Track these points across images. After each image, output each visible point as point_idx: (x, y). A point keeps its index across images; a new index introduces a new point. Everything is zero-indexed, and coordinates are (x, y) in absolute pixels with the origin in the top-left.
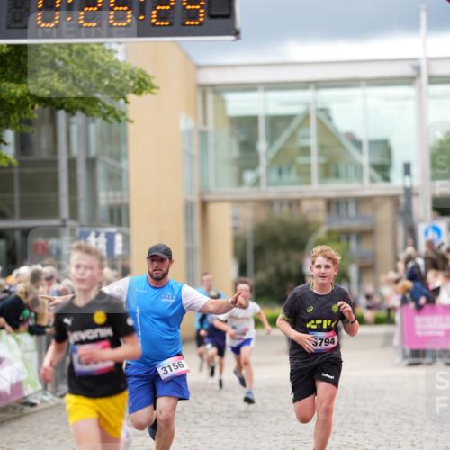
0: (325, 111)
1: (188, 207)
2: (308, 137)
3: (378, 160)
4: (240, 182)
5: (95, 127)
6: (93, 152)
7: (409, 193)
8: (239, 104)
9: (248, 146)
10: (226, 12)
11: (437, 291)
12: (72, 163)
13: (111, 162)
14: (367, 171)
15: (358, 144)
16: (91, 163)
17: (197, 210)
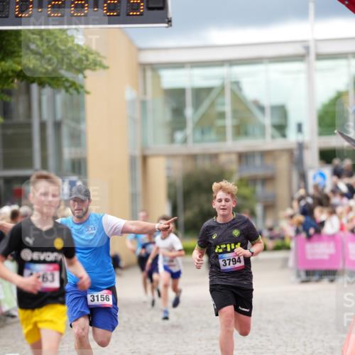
0: (237, 83)
1: (132, 160)
2: (223, 104)
3: (277, 121)
4: (172, 140)
5: (61, 97)
6: (59, 116)
7: (301, 147)
8: (171, 79)
9: (178, 112)
10: (161, 5)
11: (322, 224)
12: (43, 126)
13: (73, 124)
14: (269, 130)
15: (262, 109)
16: (58, 125)
17: (139, 163)
